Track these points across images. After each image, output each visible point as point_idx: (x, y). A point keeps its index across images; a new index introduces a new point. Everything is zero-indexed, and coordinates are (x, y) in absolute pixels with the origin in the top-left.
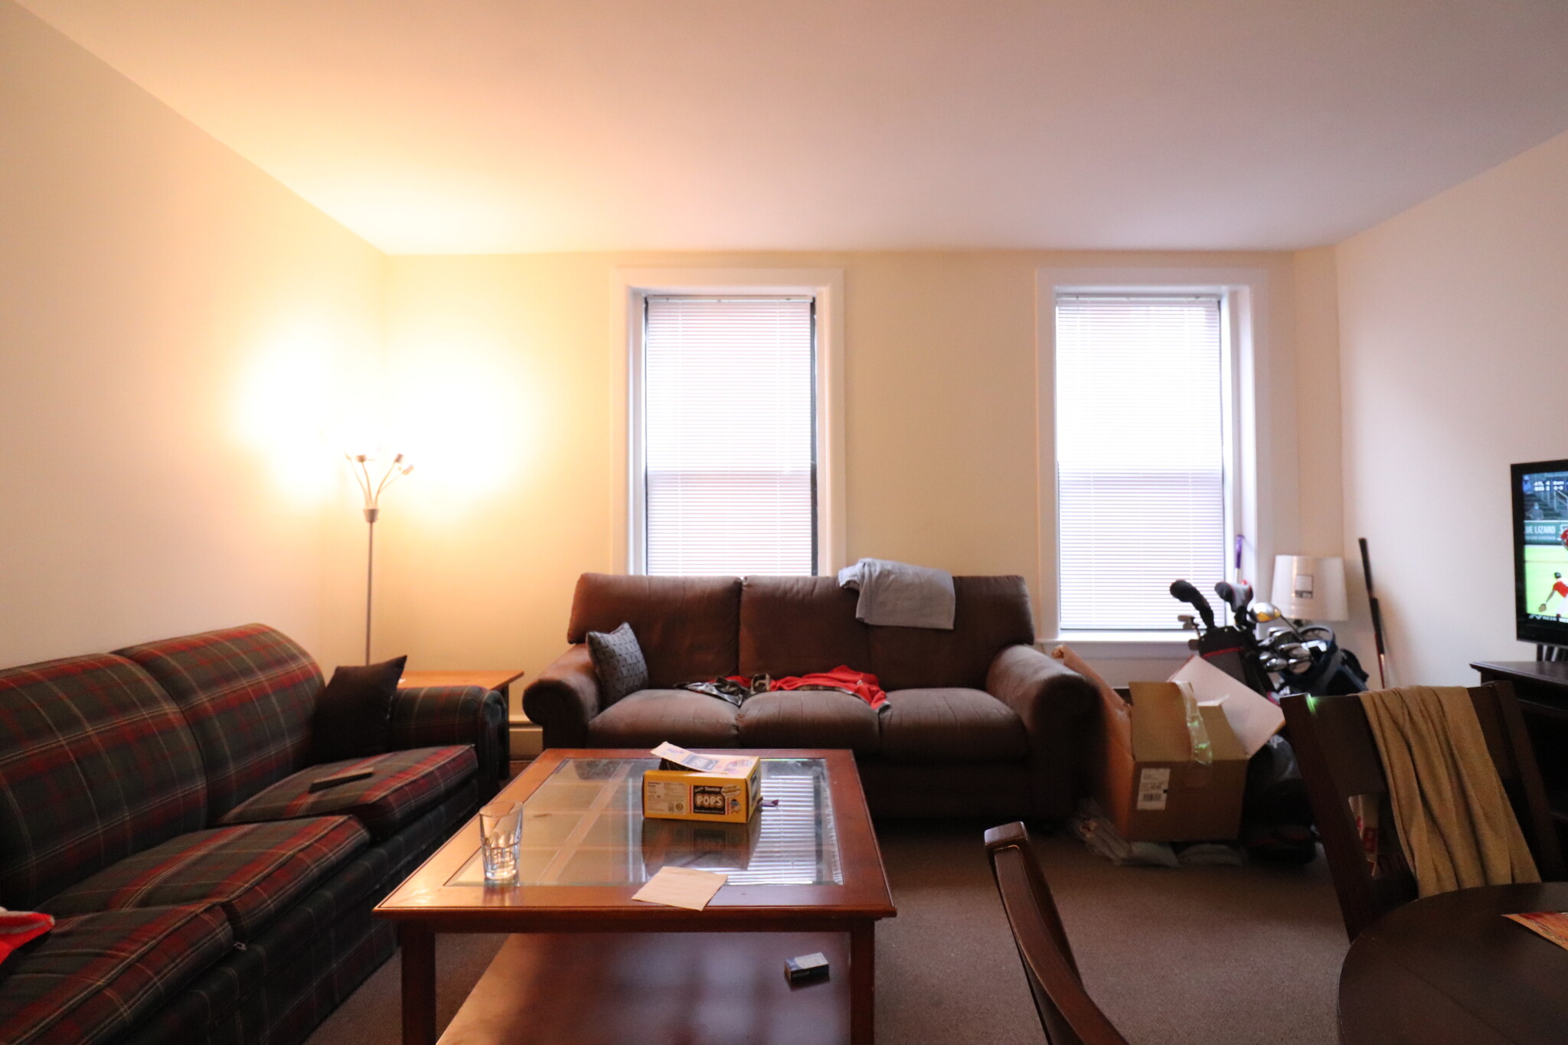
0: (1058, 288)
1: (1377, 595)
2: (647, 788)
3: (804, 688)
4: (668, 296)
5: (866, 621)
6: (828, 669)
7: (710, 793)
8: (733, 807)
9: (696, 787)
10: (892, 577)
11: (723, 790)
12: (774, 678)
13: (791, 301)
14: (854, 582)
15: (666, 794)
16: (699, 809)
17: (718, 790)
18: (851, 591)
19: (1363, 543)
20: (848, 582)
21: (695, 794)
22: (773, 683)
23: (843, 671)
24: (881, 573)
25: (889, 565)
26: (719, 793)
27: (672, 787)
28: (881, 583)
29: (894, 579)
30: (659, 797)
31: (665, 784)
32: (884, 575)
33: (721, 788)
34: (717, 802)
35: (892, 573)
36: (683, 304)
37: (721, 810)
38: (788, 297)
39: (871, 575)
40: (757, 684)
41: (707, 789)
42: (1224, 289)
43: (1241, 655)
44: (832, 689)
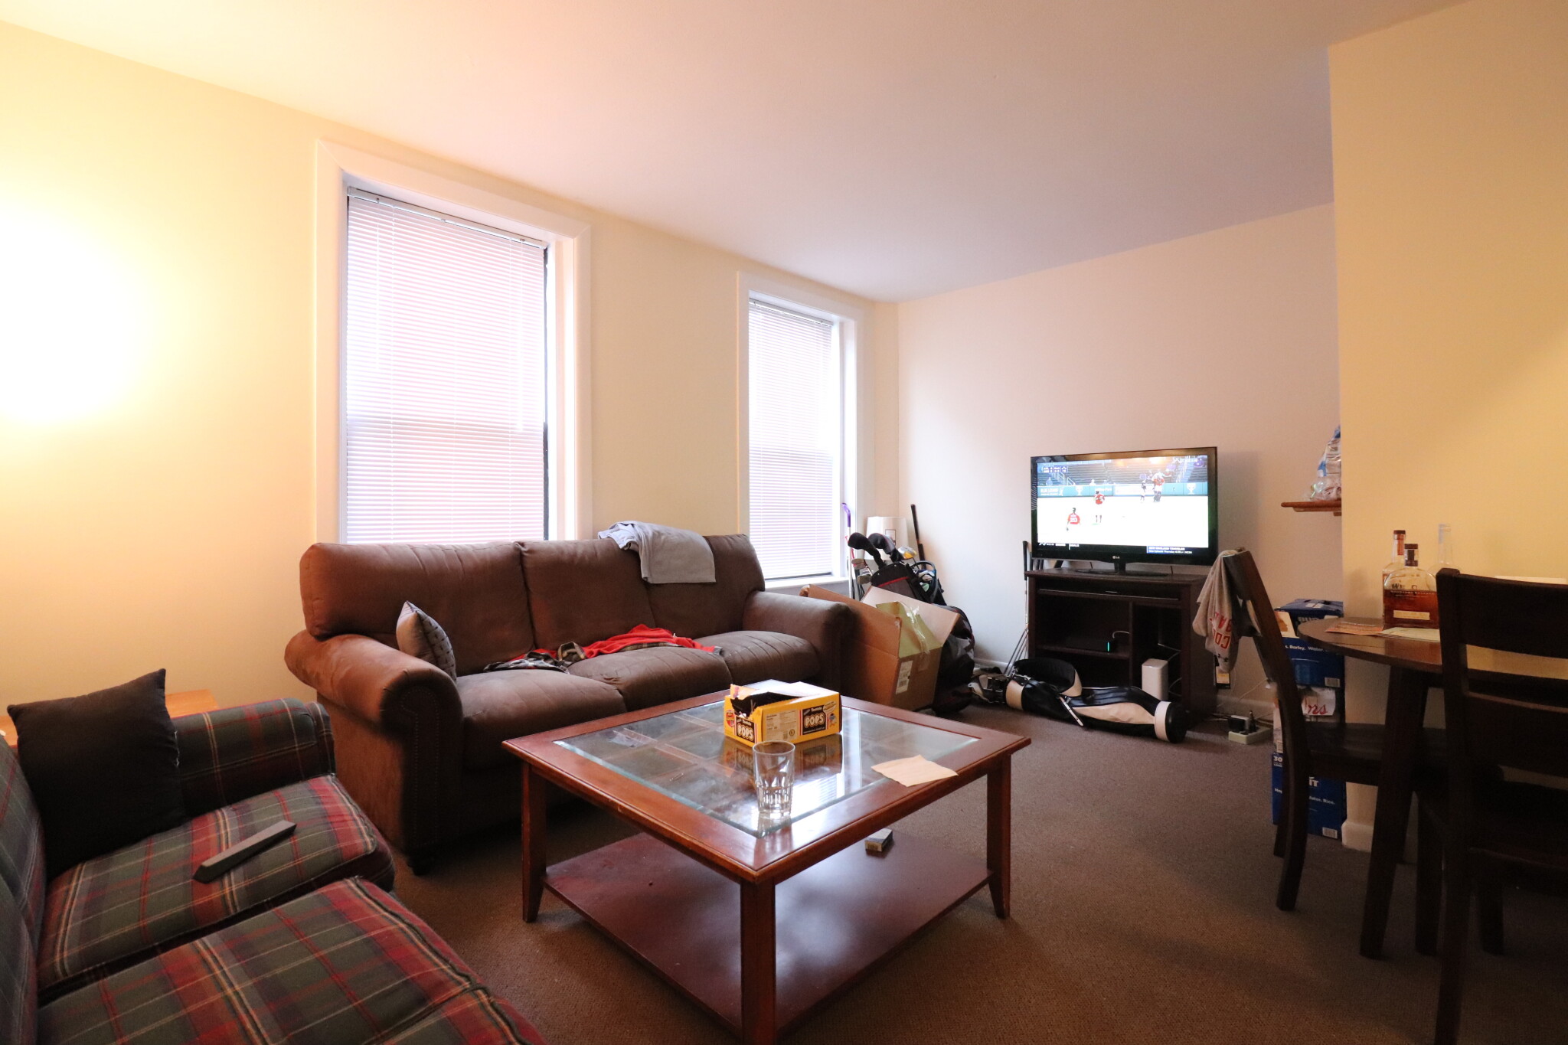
0: (753, 294)
1: (922, 541)
2: (766, 722)
3: (629, 648)
4: (379, 197)
5: (650, 581)
6: (628, 629)
7: (815, 713)
8: (831, 721)
9: (804, 711)
10: (663, 537)
11: (824, 707)
12: (582, 645)
13: (525, 242)
14: (634, 543)
15: (781, 724)
16: (807, 730)
17: (820, 709)
18: (631, 553)
19: (913, 507)
20: (629, 544)
21: (804, 717)
22: (587, 650)
23: (642, 629)
24: (654, 534)
25: (657, 528)
26: (821, 711)
27: (786, 715)
28: (656, 543)
29: (665, 539)
30: (776, 728)
31: (781, 714)
32: (657, 535)
33: (822, 706)
34: (820, 720)
35: (662, 534)
36: (397, 211)
37: (821, 727)
38: (523, 238)
39: (646, 537)
40: (565, 654)
41: (813, 710)
42: (834, 317)
43: (909, 581)
44: (657, 644)
